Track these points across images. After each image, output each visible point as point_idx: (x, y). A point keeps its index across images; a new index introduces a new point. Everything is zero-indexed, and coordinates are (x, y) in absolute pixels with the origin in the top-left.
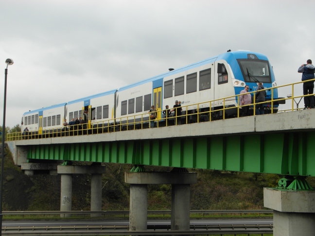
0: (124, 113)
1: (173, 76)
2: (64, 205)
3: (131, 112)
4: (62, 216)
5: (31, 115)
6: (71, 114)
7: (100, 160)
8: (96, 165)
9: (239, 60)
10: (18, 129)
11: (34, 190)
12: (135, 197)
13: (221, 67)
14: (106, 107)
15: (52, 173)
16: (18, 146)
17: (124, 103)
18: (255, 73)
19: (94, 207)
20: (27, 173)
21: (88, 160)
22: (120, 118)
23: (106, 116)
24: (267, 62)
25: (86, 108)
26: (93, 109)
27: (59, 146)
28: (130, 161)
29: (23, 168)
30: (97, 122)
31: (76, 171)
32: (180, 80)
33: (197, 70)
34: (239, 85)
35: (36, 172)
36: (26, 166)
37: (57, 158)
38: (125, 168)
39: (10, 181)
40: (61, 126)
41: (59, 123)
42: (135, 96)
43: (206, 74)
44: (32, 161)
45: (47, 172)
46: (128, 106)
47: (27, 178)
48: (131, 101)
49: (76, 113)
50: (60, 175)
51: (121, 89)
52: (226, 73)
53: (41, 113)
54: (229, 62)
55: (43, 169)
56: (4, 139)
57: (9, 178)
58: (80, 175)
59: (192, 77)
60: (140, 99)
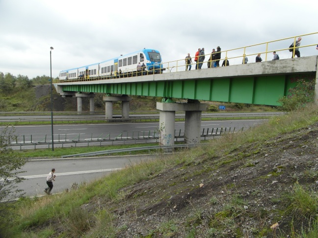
0: (102, 73)
1: (122, 58)
2: (79, 109)
3: (105, 72)
4: (78, 113)
5: (63, 72)
6: (80, 72)
7: (93, 91)
8: (92, 93)
9: (148, 52)
10: (58, 78)
11: (66, 104)
12: (108, 106)
13: (141, 55)
14: (95, 70)
15: (73, 97)
16: (58, 85)
17: (102, 68)
18: (155, 58)
19: (91, 110)
20: (63, 96)
21: (88, 91)
22: (101, 75)
23: (95, 74)
24: (159, 53)
25: (87, 70)
26: (90, 71)
27: (76, 85)
28: (105, 92)
29: (61, 94)
30: (91, 76)
31: (84, 96)
32: (125, 60)
33: (132, 56)
34: (148, 62)
35: (66, 96)
36: (62, 94)
37: (75, 91)
38: (103, 94)
39: (56, 99)
40: (77, 77)
41: (75, 76)
42: (107, 66)
43: (135, 57)
44: (64, 91)
45: (71, 96)
46: (104, 70)
47: (63, 98)
48: (105, 68)
49: (83, 72)
50: (77, 97)
51: (101, 63)
52: (143, 57)
53: (68, 72)
54: (144, 53)
55: (70, 95)
56: (51, 83)
57: (55, 98)
58: (85, 97)
59: (130, 59)
60: (109, 67)
